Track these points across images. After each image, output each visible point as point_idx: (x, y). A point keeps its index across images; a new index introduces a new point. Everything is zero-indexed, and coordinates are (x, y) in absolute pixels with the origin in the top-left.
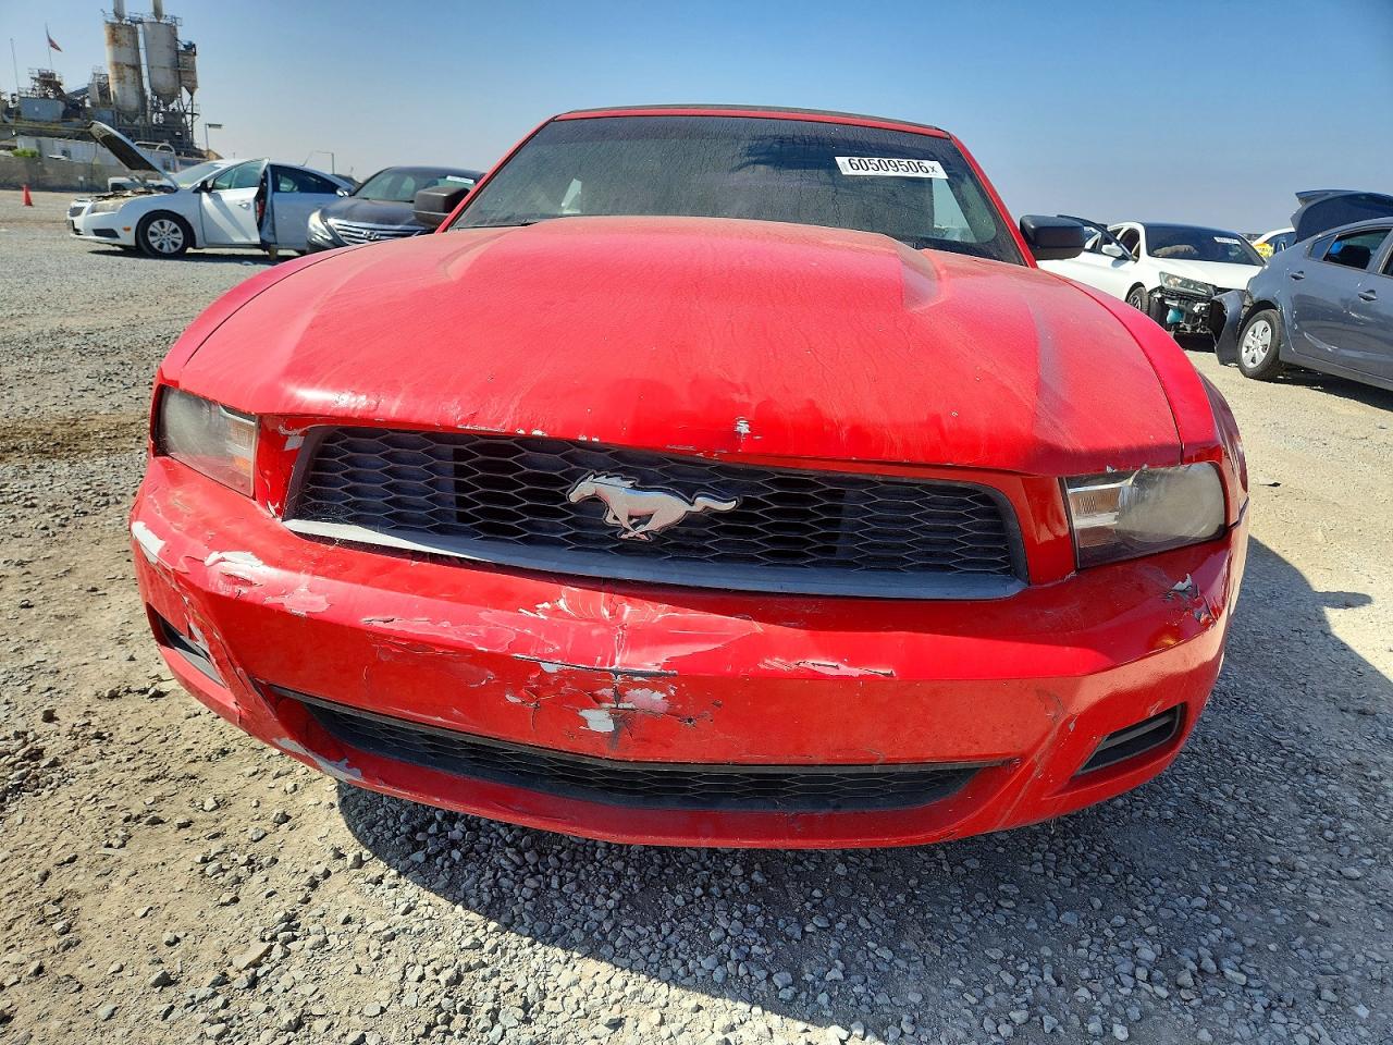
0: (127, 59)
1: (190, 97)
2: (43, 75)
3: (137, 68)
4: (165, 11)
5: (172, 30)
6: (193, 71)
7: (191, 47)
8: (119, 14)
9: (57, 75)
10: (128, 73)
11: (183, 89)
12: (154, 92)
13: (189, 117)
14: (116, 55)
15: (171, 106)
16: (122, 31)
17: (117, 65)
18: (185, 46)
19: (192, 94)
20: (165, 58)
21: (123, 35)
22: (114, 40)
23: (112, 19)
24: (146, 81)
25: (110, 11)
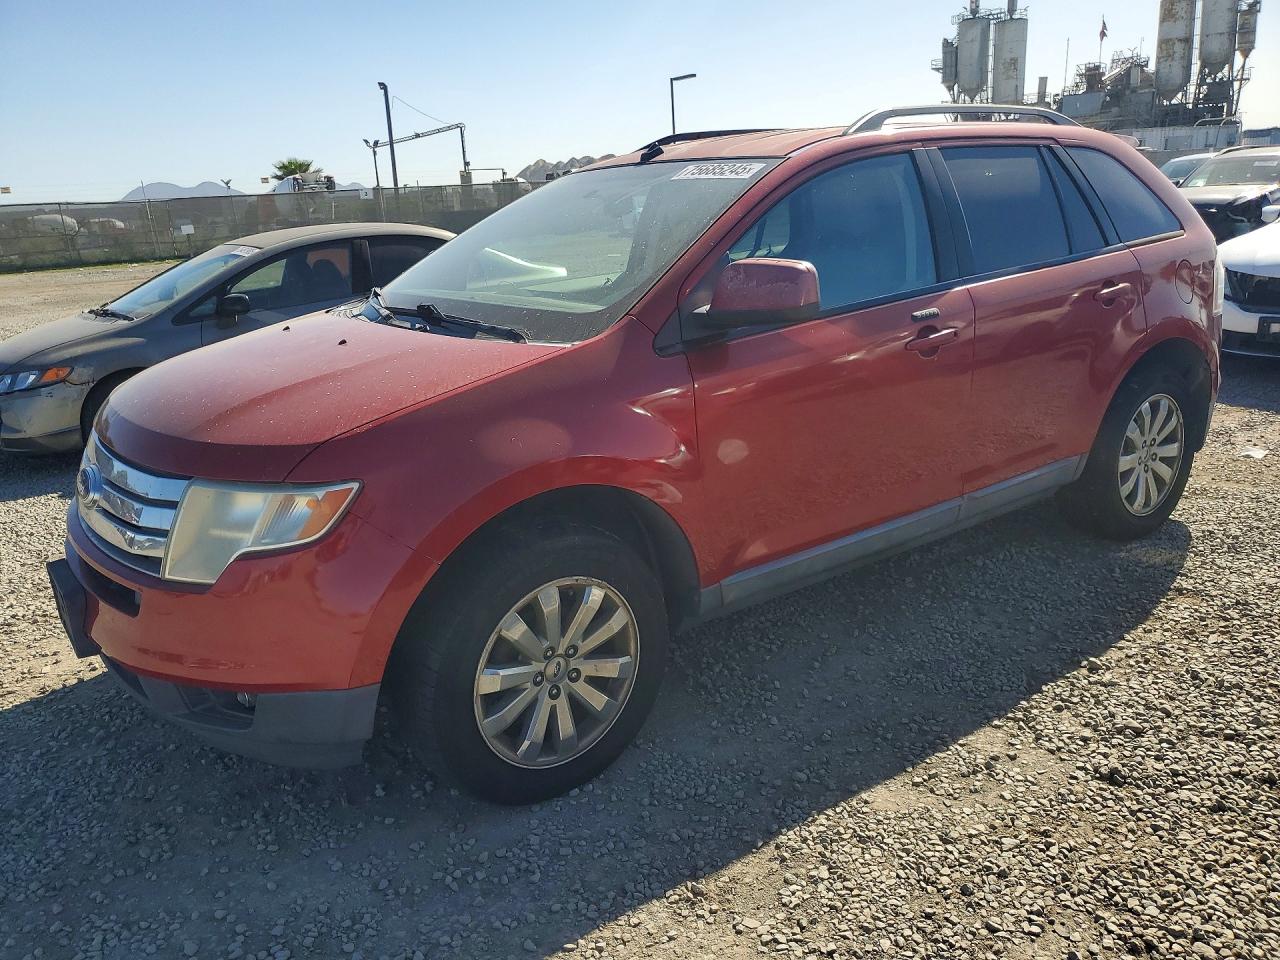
0: (1178, 30)
1: (1242, 60)
2: (1088, 69)
3: (1188, 40)
6: (1253, 32)
9: (1103, 66)
10: (1179, 48)
11: (1238, 53)
12: (1203, 67)
13: (1236, 85)
15: (1220, 75)
16: (1181, 5)
17: (1164, 43)
18: (1249, 4)
19: (1246, 55)
20: (1222, 24)
21: (1181, 8)
24: (1196, 53)
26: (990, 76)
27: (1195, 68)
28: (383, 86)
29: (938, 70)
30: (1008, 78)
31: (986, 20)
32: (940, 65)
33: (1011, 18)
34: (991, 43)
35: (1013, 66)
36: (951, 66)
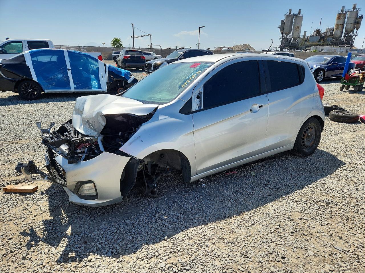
0: (341, 22)
2: (317, 30)
3: (343, 25)
4: (357, 7)
5: (357, 12)
6: (360, 23)
7: (362, 17)
8: (342, 11)
9: (320, 30)
10: (340, 27)
11: (355, 29)
12: (346, 31)
13: (354, 37)
14: (337, 22)
15: (350, 34)
16: (342, 16)
17: (337, 25)
18: (360, 16)
19: (357, 30)
20: (352, 21)
21: (342, 17)
22: (339, 18)
23: (340, 12)
24: (344, 28)
25: (340, 10)
26: (292, 30)
27: (344, 32)
28: (133, 25)
30: (297, 31)
31: (293, 16)
32: (280, 27)
33: (299, 16)
34: (293, 21)
35: (298, 28)
36: (283, 27)
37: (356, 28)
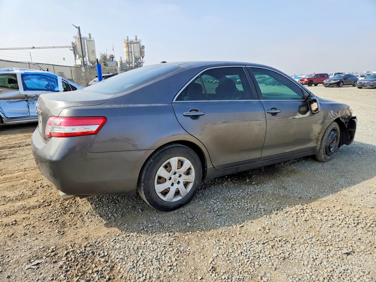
2: (111, 56)
3: (131, 52)
4: (138, 38)
5: (139, 42)
6: (144, 52)
7: (143, 47)
8: (128, 40)
13: (142, 63)
14: (127, 50)
15: (139, 61)
16: (129, 44)
17: (127, 52)
19: (143, 58)
20: (138, 50)
22: (127, 46)
23: (126, 41)
24: (133, 55)
25: (126, 39)
26: (87, 54)
27: (134, 59)
29: (71, 50)
30: (93, 55)
31: (84, 39)
33: (90, 40)
34: (86, 45)
35: (94, 51)
37: (142, 56)
